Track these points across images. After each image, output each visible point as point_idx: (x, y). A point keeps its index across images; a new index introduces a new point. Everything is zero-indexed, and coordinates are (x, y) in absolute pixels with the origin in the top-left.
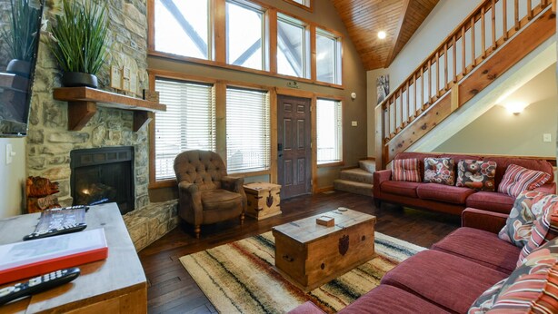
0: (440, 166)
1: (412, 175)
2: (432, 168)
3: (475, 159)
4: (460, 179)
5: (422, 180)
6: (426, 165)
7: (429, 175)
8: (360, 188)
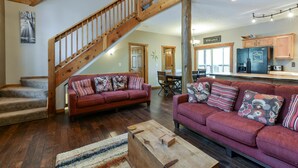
0: (105, 82)
1: (90, 90)
2: (100, 83)
3: (119, 75)
4: (115, 86)
5: (95, 92)
6: (97, 82)
7: (100, 88)
8: (32, 114)
